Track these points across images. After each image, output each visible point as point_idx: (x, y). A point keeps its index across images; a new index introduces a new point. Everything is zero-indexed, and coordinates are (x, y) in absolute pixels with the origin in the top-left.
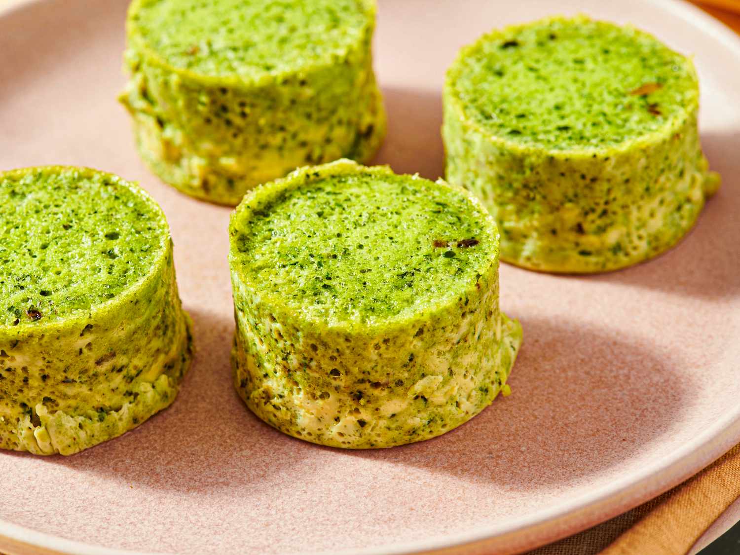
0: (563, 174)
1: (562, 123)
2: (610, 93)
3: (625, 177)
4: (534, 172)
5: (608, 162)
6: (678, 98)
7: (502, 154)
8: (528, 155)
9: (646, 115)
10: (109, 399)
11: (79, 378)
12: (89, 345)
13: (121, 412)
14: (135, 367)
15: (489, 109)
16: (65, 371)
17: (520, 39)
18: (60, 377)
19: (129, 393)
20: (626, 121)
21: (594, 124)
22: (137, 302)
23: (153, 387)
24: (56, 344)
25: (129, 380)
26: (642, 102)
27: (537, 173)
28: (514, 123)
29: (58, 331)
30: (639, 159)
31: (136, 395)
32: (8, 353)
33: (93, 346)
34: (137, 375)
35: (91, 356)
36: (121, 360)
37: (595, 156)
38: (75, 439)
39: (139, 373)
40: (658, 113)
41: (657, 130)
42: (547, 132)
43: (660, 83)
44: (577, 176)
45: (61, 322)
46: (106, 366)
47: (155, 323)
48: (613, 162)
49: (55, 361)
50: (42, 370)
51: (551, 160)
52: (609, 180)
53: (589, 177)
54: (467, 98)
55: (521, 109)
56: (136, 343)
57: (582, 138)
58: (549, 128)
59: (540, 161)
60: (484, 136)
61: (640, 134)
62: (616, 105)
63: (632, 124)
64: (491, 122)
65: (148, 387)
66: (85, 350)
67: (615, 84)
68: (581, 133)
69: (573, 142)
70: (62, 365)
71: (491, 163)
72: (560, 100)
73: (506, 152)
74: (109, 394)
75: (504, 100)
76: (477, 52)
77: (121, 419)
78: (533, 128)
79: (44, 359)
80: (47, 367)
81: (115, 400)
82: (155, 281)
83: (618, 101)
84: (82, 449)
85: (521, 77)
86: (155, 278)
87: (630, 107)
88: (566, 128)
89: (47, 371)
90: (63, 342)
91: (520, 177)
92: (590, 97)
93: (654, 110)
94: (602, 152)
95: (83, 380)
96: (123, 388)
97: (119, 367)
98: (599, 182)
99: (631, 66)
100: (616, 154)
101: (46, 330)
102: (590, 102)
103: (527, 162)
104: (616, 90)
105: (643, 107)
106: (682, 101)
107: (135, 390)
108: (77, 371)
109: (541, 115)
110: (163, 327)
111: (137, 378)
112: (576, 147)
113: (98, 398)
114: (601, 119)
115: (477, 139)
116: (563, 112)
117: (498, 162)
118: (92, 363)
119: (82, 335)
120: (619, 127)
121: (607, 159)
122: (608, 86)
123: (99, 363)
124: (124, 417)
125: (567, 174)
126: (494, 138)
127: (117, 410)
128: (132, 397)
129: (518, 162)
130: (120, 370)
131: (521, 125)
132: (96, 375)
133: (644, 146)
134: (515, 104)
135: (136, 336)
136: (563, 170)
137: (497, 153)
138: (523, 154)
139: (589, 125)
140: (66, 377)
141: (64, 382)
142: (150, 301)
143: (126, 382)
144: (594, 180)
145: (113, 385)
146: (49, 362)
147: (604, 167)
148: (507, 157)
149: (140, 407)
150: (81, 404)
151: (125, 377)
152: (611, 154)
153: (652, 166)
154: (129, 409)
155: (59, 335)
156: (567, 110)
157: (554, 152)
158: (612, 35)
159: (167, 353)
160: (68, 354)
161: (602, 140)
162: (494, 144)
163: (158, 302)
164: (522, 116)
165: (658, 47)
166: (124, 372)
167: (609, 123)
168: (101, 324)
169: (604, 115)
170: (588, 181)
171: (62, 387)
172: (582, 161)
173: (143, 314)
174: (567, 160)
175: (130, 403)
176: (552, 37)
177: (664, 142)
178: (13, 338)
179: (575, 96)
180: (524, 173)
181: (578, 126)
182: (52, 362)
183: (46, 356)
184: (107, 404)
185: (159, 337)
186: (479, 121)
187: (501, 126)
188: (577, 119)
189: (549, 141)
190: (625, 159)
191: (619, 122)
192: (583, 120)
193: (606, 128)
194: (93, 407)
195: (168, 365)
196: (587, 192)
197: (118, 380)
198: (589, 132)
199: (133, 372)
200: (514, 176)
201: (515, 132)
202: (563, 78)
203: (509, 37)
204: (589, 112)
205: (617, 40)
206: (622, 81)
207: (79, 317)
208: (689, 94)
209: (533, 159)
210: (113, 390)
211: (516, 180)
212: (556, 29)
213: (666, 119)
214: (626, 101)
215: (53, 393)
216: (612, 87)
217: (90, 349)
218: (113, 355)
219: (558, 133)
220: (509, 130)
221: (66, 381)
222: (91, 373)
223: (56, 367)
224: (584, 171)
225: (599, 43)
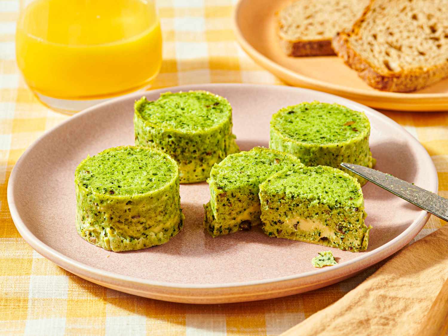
0: (325, 154)
1: (322, 136)
2: (336, 125)
3: (348, 154)
4: (314, 154)
5: (343, 148)
6: (363, 125)
7: (301, 148)
8: (312, 148)
9: (352, 132)
10: (136, 234)
11: (125, 222)
12: (129, 209)
13: (139, 240)
14: (149, 225)
15: (292, 134)
16: (119, 218)
17: (294, 110)
18: (117, 219)
19: (144, 234)
20: (345, 134)
21: (334, 136)
22: (152, 198)
23: (156, 235)
24: (117, 205)
25: (145, 229)
26: (349, 128)
27: (315, 155)
28: (303, 138)
29: (118, 200)
30: (353, 147)
31: (147, 235)
32: (99, 205)
33: (131, 210)
34: (149, 228)
35: (130, 215)
36: (142, 220)
37: (338, 146)
38: (118, 246)
39: (150, 227)
40: (357, 131)
41: (358, 136)
42: (317, 139)
43: (354, 121)
44: (331, 154)
45: (120, 197)
46: (135, 220)
47: (160, 209)
48: (344, 148)
49: (116, 212)
50: (111, 215)
51: (321, 149)
52: (343, 156)
53: (335, 155)
54: (281, 131)
55: (304, 133)
56: (150, 215)
57: (331, 140)
58: (317, 138)
59: (317, 149)
60: (293, 142)
61: (353, 137)
62: (340, 129)
63: (348, 135)
64: (293, 138)
65: (153, 234)
66: (127, 211)
67: (337, 122)
68: (330, 139)
69: (328, 142)
70: (118, 214)
71: (296, 153)
72: (318, 129)
73: (303, 147)
74: (135, 232)
75: (296, 131)
76: (279, 115)
77: (138, 243)
78: (311, 138)
79: (112, 210)
80: (113, 214)
81: (138, 235)
82: (162, 193)
83: (340, 128)
84: (121, 251)
85: (299, 122)
86: (162, 191)
87: (345, 129)
88: (324, 138)
89: (113, 216)
90: (119, 205)
91: (308, 157)
92: (329, 127)
93: (355, 130)
94: (340, 144)
95: (126, 223)
96: (142, 231)
97: (141, 222)
98: (339, 156)
99: (341, 116)
100: (345, 145)
101: (113, 199)
102: (330, 129)
103: (312, 150)
104: (338, 124)
105: (350, 129)
106: (364, 126)
107: (147, 234)
108: (124, 219)
109: (313, 134)
110: (164, 213)
111: (149, 229)
112: (329, 143)
113: (131, 232)
114: (336, 134)
115: (289, 144)
116: (321, 133)
117: (299, 151)
118: (130, 216)
119: (127, 204)
120: (343, 136)
121: (342, 147)
122: (335, 123)
123: (133, 217)
124: (140, 243)
125: (327, 154)
126: (297, 143)
127: (138, 239)
128: (145, 236)
129: (307, 151)
130: (142, 224)
131: (306, 138)
132: (131, 222)
133: (355, 142)
134: (301, 131)
135: (150, 211)
136: (325, 152)
137: (299, 148)
138: (310, 147)
139: (332, 136)
140: (119, 220)
141: (118, 222)
142: (158, 200)
143: (144, 229)
144: (337, 156)
145: (138, 229)
146: (113, 212)
147: (341, 150)
148: (303, 149)
149: (148, 241)
150: (124, 233)
151: (143, 227)
152: (344, 145)
153: (358, 150)
154: (143, 240)
155: (119, 202)
156: (322, 132)
157: (322, 145)
158: (329, 107)
159: (164, 224)
160: (121, 210)
161: (339, 141)
162: (298, 145)
163: (162, 202)
164: (305, 135)
165: (349, 110)
166: (144, 225)
167: (339, 135)
168: (135, 202)
169: (337, 132)
170: (335, 157)
171: (118, 224)
172: (333, 148)
173: (154, 204)
174: (327, 148)
175: (144, 238)
176: (306, 109)
177: (362, 140)
178: (101, 199)
179: (323, 127)
180: (310, 155)
181: (328, 137)
182: (114, 212)
183: (112, 209)
184: (135, 236)
185: (161, 216)
186: (290, 137)
187: (298, 139)
188: (327, 134)
189: (318, 142)
190: (348, 147)
191: (343, 134)
192: (329, 135)
193: (339, 136)
194: (129, 236)
195: (165, 229)
196: (334, 161)
197: (140, 227)
198: (332, 138)
199: (148, 226)
200: (306, 157)
201: (304, 140)
202: (317, 122)
203: (290, 110)
204: (330, 132)
205: (332, 108)
206: (339, 121)
207: (127, 197)
208: (366, 124)
209: (314, 149)
210: (138, 231)
211: (307, 158)
212: (306, 106)
213: (360, 132)
214: (343, 127)
215: (114, 225)
216: (336, 124)
217: (130, 211)
218: (139, 216)
219: (321, 139)
220: (302, 140)
221: (119, 222)
222: (129, 221)
223: (116, 215)
224: (334, 153)
225: (326, 110)
